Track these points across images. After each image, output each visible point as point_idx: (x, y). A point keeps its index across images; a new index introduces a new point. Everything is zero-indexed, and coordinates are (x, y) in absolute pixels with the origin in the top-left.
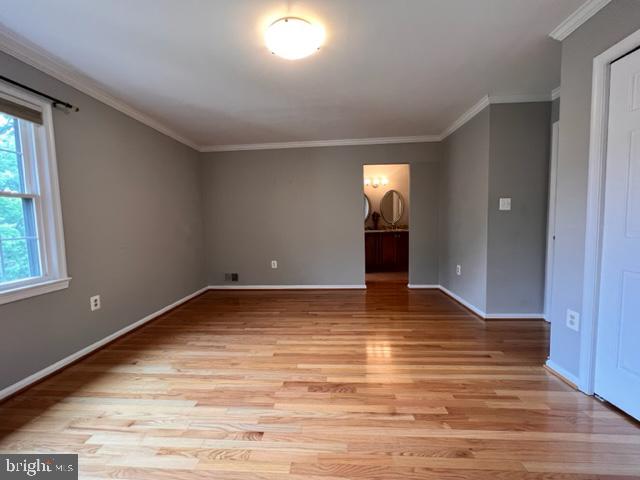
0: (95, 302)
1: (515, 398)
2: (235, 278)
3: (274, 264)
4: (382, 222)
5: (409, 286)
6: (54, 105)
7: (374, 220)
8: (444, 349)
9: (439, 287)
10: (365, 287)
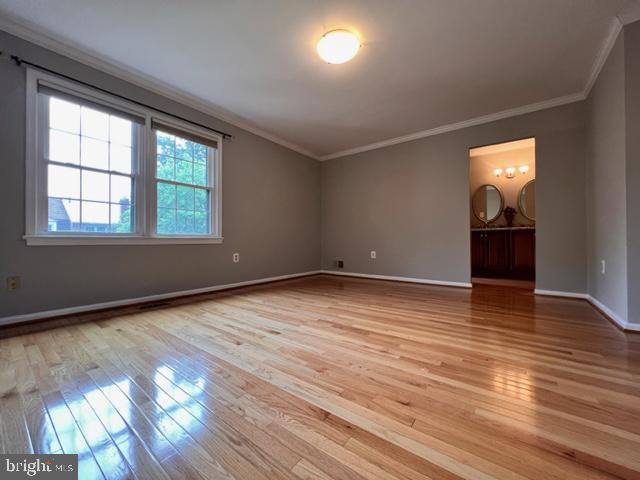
0: (236, 257)
1: (555, 383)
2: (341, 265)
3: (373, 254)
4: (518, 219)
5: (537, 291)
6: (224, 137)
7: (506, 216)
8: (508, 336)
9: (587, 296)
10: (470, 285)
